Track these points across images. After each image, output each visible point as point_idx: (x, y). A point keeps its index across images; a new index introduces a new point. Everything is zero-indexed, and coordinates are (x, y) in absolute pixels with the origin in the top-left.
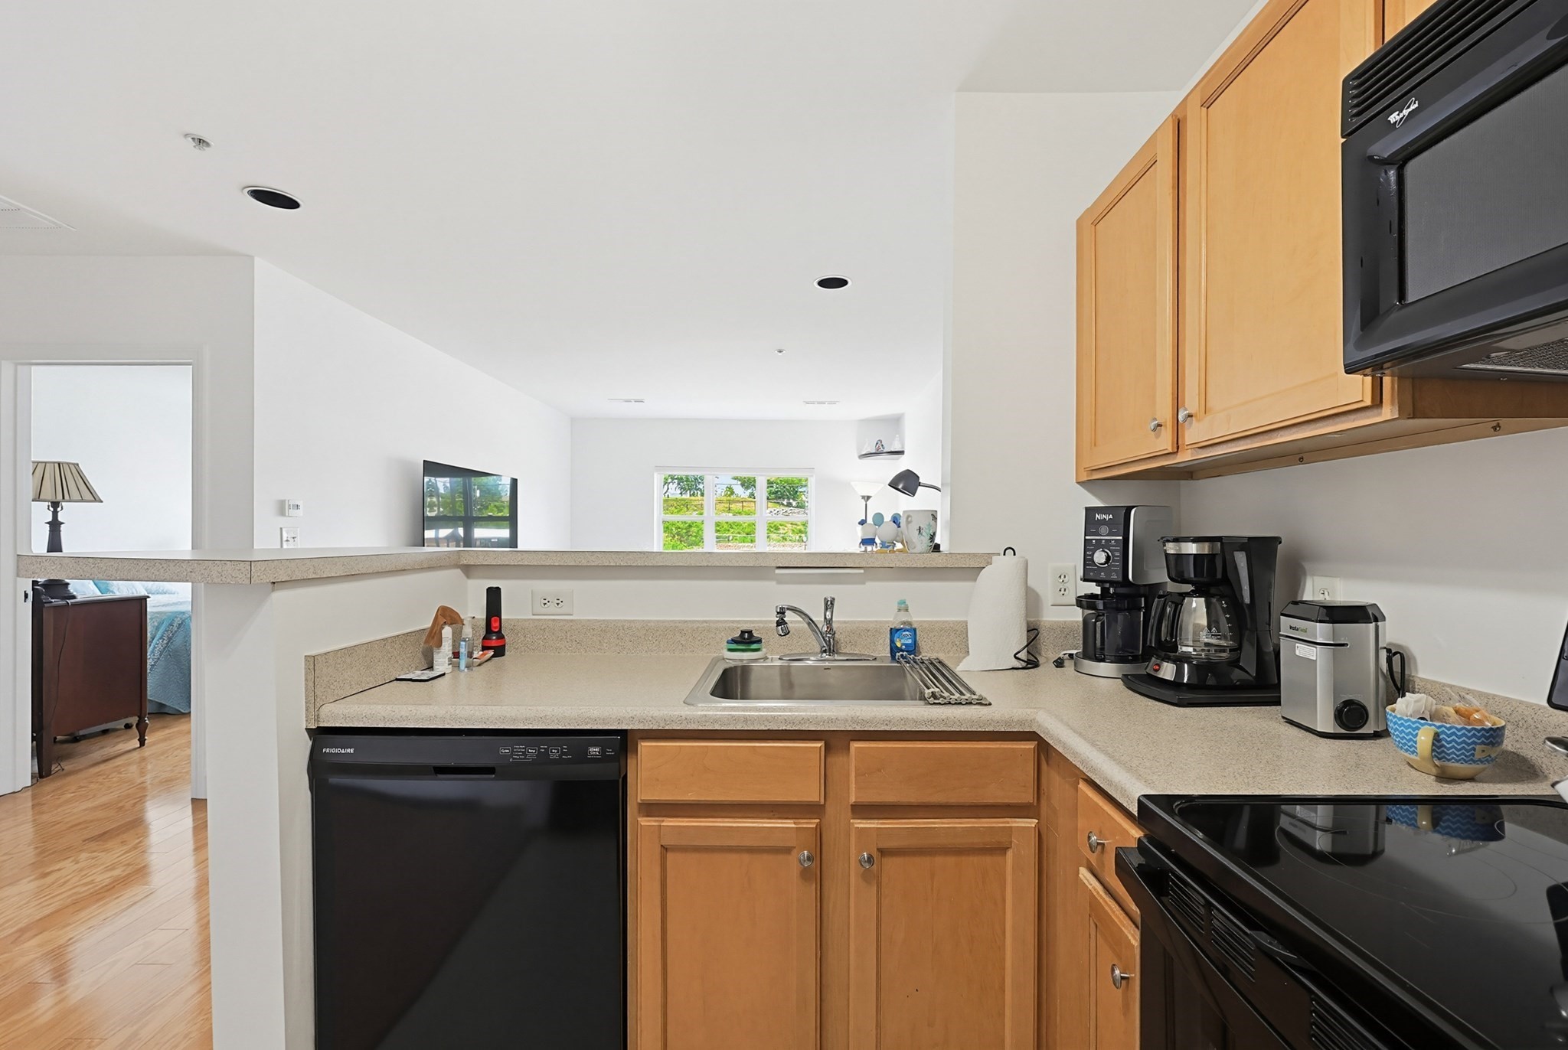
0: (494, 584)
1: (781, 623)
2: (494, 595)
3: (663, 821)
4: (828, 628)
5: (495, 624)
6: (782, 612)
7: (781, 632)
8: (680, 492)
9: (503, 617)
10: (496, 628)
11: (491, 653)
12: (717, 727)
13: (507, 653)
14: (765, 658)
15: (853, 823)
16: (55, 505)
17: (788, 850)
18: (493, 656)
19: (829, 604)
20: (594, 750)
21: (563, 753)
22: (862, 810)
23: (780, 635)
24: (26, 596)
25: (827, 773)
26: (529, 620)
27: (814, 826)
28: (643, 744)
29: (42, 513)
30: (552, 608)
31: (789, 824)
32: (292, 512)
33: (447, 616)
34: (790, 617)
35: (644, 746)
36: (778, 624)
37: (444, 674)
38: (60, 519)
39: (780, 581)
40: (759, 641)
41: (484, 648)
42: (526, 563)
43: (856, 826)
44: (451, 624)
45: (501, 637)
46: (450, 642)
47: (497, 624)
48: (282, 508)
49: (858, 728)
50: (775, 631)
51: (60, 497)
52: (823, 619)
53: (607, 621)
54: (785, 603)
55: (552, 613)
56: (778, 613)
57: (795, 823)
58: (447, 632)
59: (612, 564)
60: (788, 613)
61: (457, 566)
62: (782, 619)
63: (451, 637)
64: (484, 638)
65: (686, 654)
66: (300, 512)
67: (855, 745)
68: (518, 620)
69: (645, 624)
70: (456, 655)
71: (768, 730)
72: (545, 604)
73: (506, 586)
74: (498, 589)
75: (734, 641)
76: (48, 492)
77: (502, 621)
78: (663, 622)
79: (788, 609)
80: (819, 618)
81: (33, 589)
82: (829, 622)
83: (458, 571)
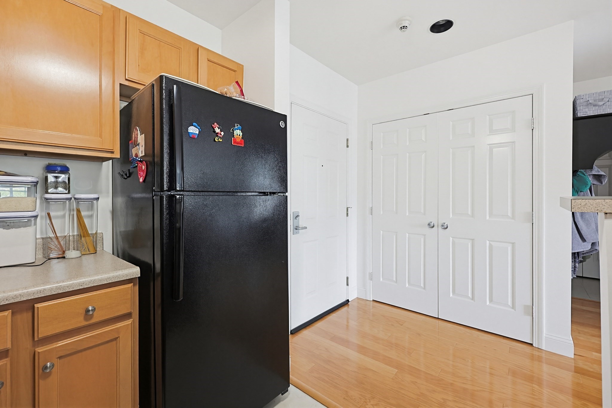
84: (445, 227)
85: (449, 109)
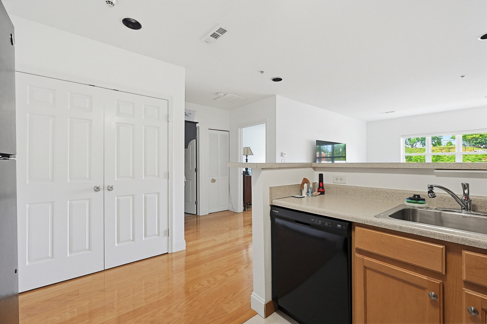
0: (321, 173)
1: (431, 192)
2: (321, 176)
3: (365, 257)
4: (466, 198)
5: (321, 185)
6: (431, 187)
7: (430, 196)
8: (422, 145)
9: (324, 183)
10: (321, 186)
11: (319, 193)
12: (386, 228)
13: (325, 194)
14: (427, 208)
15: (464, 290)
16: (247, 156)
17: (423, 289)
18: (320, 194)
19: (465, 187)
20: (339, 226)
21: (329, 225)
22: (469, 285)
23: (430, 197)
24: (242, 174)
25: (448, 261)
26: (332, 184)
27: (439, 283)
28: (357, 228)
29: (245, 157)
30: (339, 181)
31: (425, 278)
32: (284, 155)
33: (305, 181)
34: (435, 190)
35: (357, 229)
36: (429, 192)
37: (304, 197)
38: (247, 159)
39: (438, 175)
40: (424, 200)
41: (318, 191)
42: (330, 167)
43: (466, 292)
44: (306, 183)
45: (323, 189)
46: (307, 188)
47: (322, 185)
48: (282, 155)
49: (467, 244)
50: (428, 196)
51: (247, 154)
52: (463, 194)
53: (358, 187)
54: (433, 184)
55: (339, 183)
56: (429, 188)
57: (427, 278)
58: (305, 185)
59: (358, 167)
60: (434, 188)
61: (311, 167)
62: (431, 190)
63: (307, 187)
64: (318, 189)
65: (389, 202)
66: (286, 155)
67: (465, 252)
68: (328, 184)
69: (372, 189)
70: (308, 192)
71: (412, 234)
72: (337, 180)
73: (325, 174)
74: (322, 174)
75: (410, 199)
76: (245, 154)
77: (324, 184)
78: (379, 189)
79: (434, 186)
80: (459, 193)
81: (243, 173)
82: (467, 196)
83: (312, 169)
84: (110, 189)
85: (115, 89)
